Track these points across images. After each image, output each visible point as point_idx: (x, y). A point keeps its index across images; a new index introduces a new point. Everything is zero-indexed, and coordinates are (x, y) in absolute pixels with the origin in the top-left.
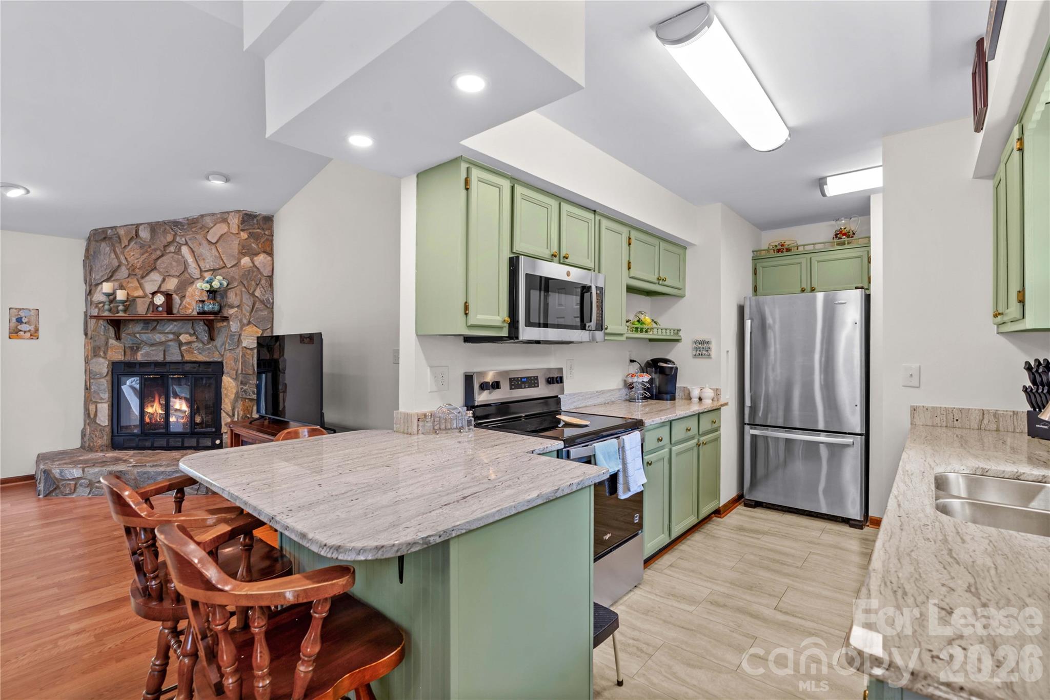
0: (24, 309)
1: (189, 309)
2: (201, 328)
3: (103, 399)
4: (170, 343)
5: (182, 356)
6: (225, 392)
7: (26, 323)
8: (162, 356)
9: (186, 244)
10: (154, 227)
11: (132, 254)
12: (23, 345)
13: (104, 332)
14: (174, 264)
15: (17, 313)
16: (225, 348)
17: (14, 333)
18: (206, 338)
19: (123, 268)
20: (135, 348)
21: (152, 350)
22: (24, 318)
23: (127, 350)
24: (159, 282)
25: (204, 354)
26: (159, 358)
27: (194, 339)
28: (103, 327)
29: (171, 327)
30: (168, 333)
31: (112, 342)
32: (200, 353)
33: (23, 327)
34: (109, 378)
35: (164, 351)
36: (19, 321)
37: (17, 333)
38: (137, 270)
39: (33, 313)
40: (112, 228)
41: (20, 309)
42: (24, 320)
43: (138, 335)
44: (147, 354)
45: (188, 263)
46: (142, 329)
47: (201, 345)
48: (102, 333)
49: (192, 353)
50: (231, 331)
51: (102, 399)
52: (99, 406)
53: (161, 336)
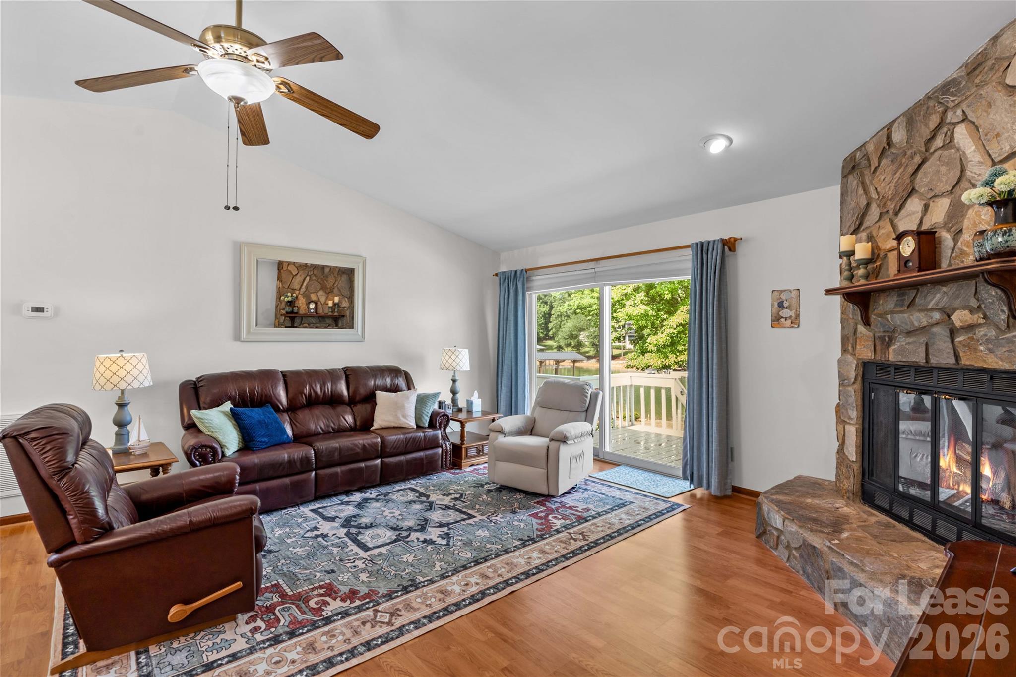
0: (785, 290)
1: (968, 255)
3: (852, 419)
4: (935, 330)
5: (957, 357)
7: (787, 308)
8: (923, 355)
9: (965, 119)
10: (911, 117)
11: (883, 177)
12: (784, 334)
13: (853, 315)
14: (943, 169)
15: (778, 297)
17: (777, 320)
18: (1004, 317)
19: (874, 206)
20: (886, 340)
21: (909, 343)
22: (785, 302)
23: (877, 343)
24: (919, 215)
25: (998, 353)
26: (918, 358)
27: (977, 318)
29: (938, 297)
30: (932, 310)
31: (861, 329)
32: (991, 351)
33: (785, 313)
34: (858, 386)
35: (927, 345)
36: (781, 305)
37: (778, 320)
38: (889, 203)
39: (794, 294)
40: (859, 149)
41: (782, 291)
42: (786, 304)
43: (889, 317)
44: (901, 351)
45: (967, 158)
46: (896, 305)
47: (992, 333)
48: (851, 316)
49: (976, 350)
52: (847, 427)
53: (922, 316)
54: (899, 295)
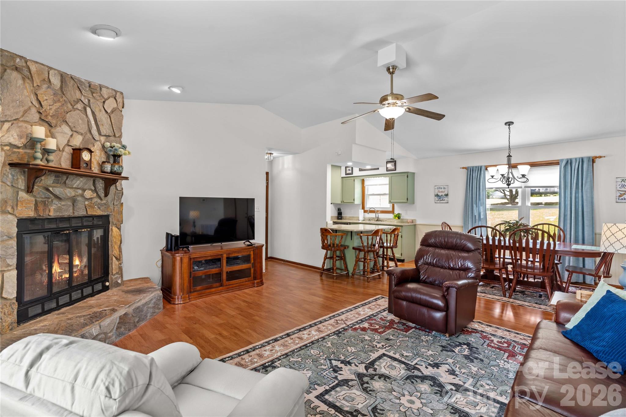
2: (100, 185)
3: (11, 266)
4: (77, 198)
5: (87, 211)
8: (71, 211)
9: (89, 106)
10: (63, 78)
11: (45, 98)
13: (12, 182)
14: (80, 121)
16: (114, 204)
19: (33, 110)
20: (45, 203)
21: (63, 206)
23: (39, 205)
24: (69, 136)
25: (101, 208)
26: (68, 213)
27: (95, 195)
28: (10, 176)
29: (79, 182)
30: (76, 188)
31: (23, 195)
32: (98, 208)
35: (73, 206)
40: (21, 57)
43: (51, 189)
44: (59, 209)
45: (91, 125)
46: (54, 182)
47: (99, 201)
48: (10, 184)
49: (93, 208)
50: (118, 190)
51: (9, 265)
52: (6, 274)
53: (71, 190)
54: (56, 177)
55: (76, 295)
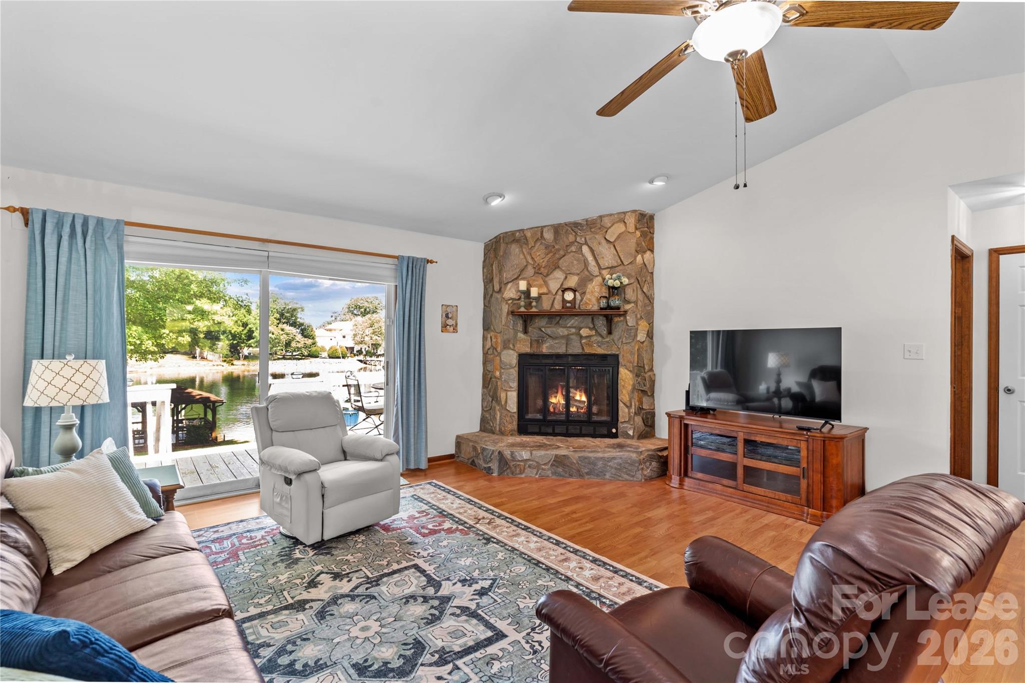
1: (589, 305)
2: (601, 323)
3: (512, 388)
4: (572, 337)
5: (583, 349)
6: (623, 383)
7: (451, 318)
8: (565, 349)
9: (586, 243)
10: (557, 229)
11: (538, 254)
12: (449, 337)
13: (513, 326)
14: (575, 262)
15: (445, 310)
16: (622, 342)
17: (445, 327)
18: (605, 332)
19: (530, 268)
20: (539, 342)
21: (556, 343)
22: (449, 314)
23: (533, 343)
24: (562, 280)
25: (603, 347)
26: (562, 350)
27: (594, 332)
28: (512, 322)
29: (573, 322)
30: (570, 327)
31: (521, 335)
32: (599, 346)
33: (450, 322)
34: (517, 369)
35: (567, 344)
36: (447, 316)
38: (542, 269)
39: (454, 309)
40: (519, 231)
41: (448, 306)
42: (450, 316)
43: (543, 329)
44: (551, 347)
45: (588, 262)
46: (547, 323)
47: (600, 339)
48: (511, 327)
49: (592, 346)
50: (628, 326)
51: (511, 387)
52: (509, 393)
53: (564, 330)
54: (548, 318)
55: (572, 430)
